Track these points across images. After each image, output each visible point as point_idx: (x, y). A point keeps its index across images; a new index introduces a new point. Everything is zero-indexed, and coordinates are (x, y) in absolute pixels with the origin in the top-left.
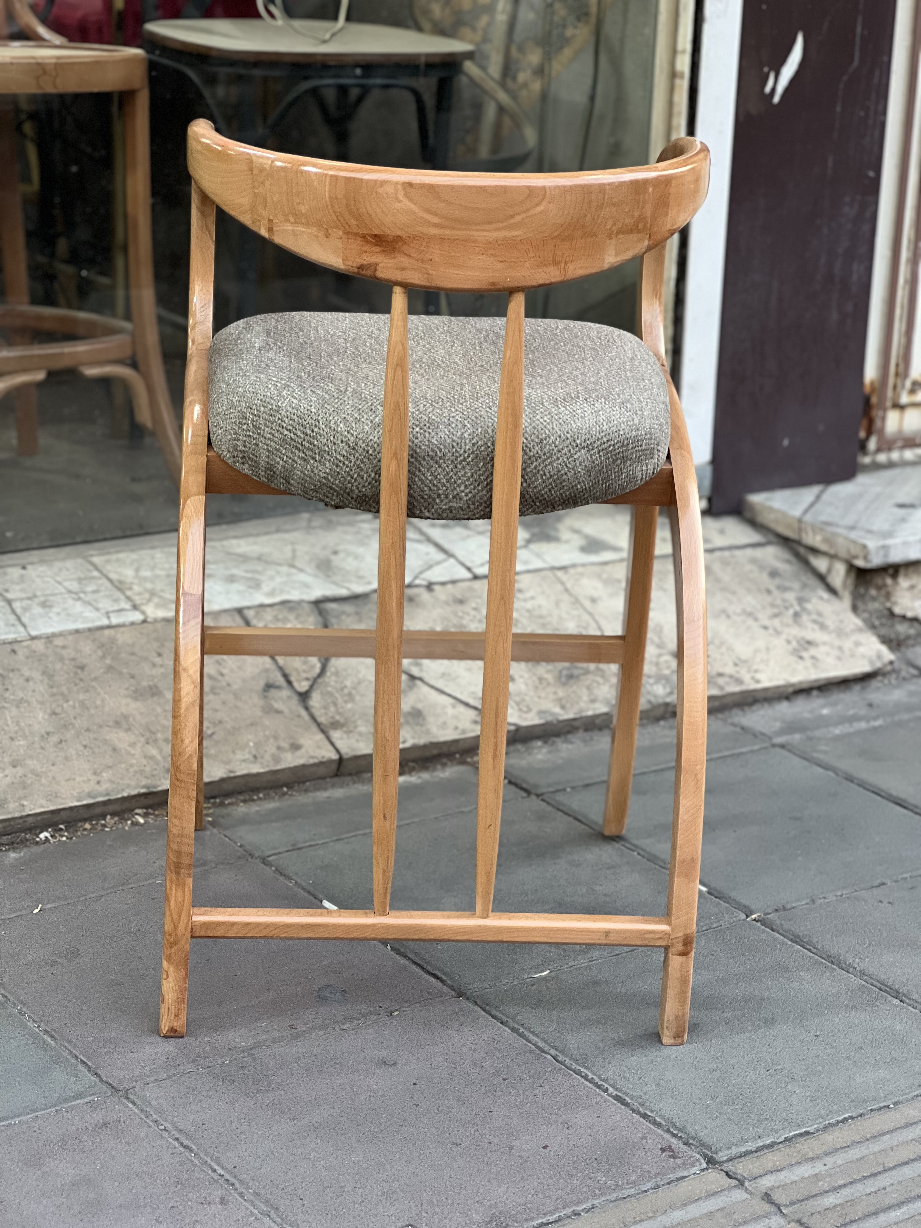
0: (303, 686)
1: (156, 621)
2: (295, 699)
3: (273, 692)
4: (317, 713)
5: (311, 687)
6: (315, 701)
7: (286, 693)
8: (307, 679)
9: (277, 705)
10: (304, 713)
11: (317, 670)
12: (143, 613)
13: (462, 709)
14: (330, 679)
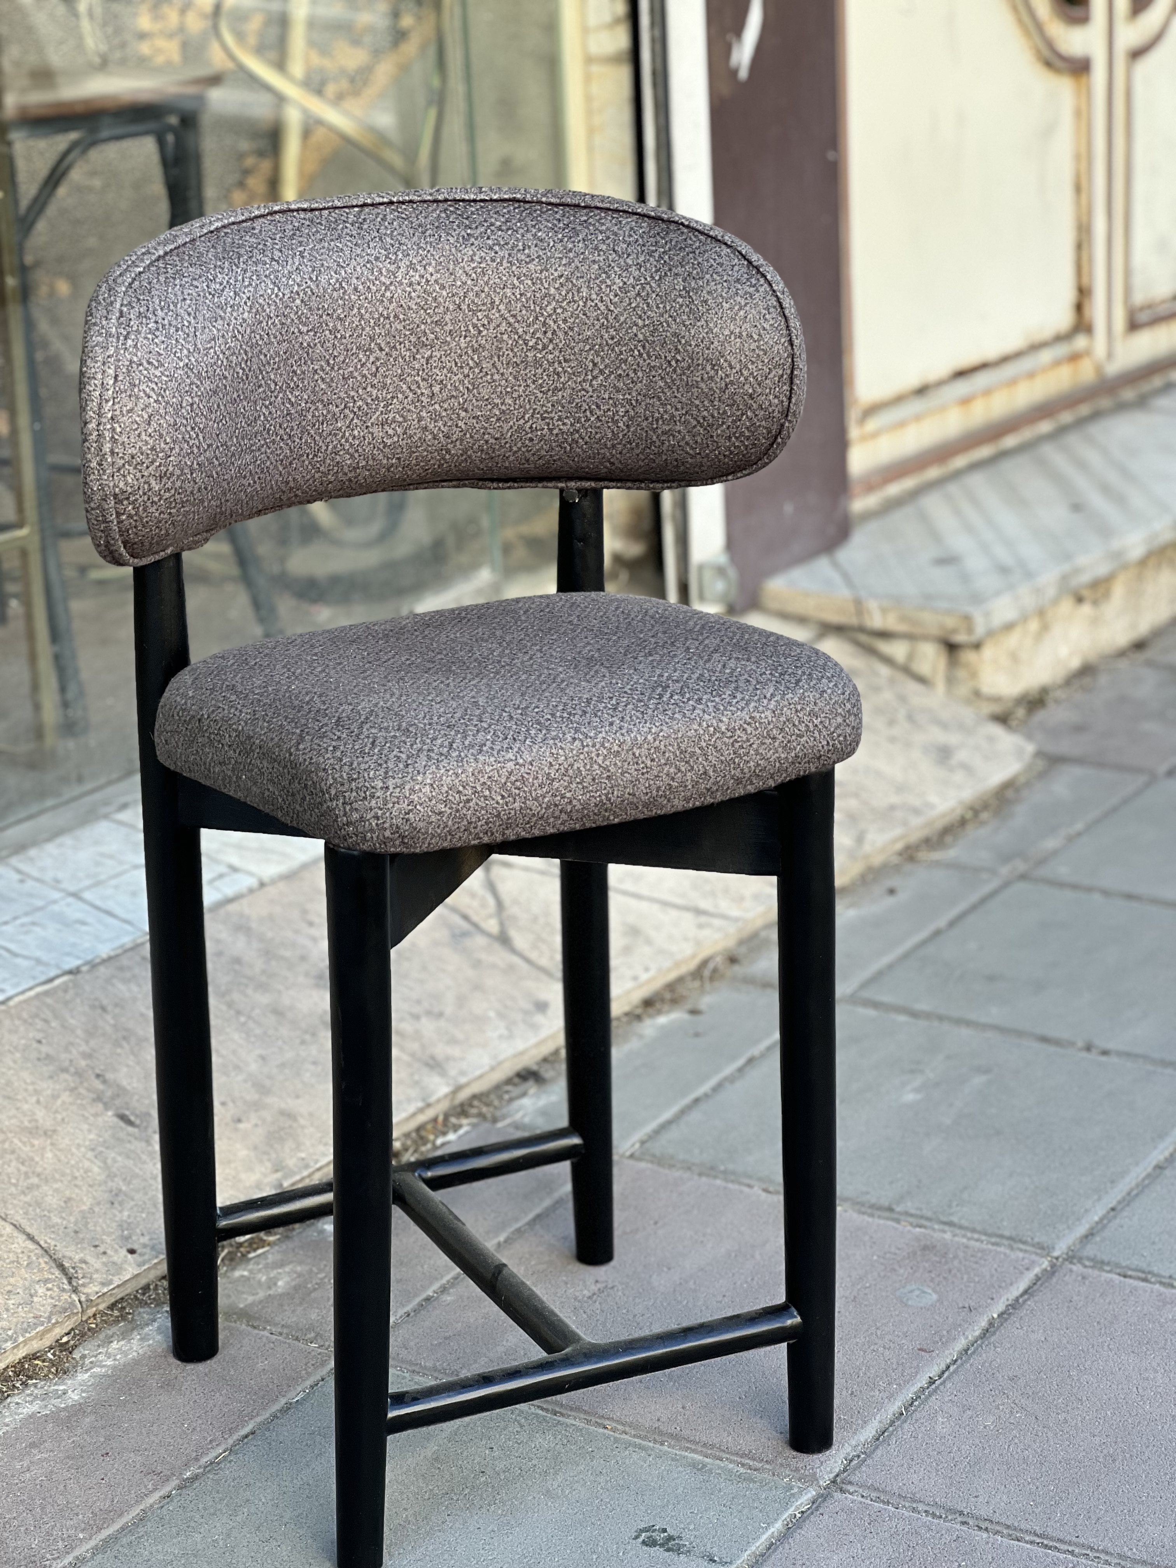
0: (492, 926)
1: (274, 881)
2: (497, 946)
3: (468, 942)
4: (533, 956)
5: (502, 924)
6: (520, 941)
7: (480, 941)
8: (490, 916)
9: (483, 956)
10: (516, 960)
11: (491, 902)
12: (250, 874)
13: (674, 913)
14: (512, 910)
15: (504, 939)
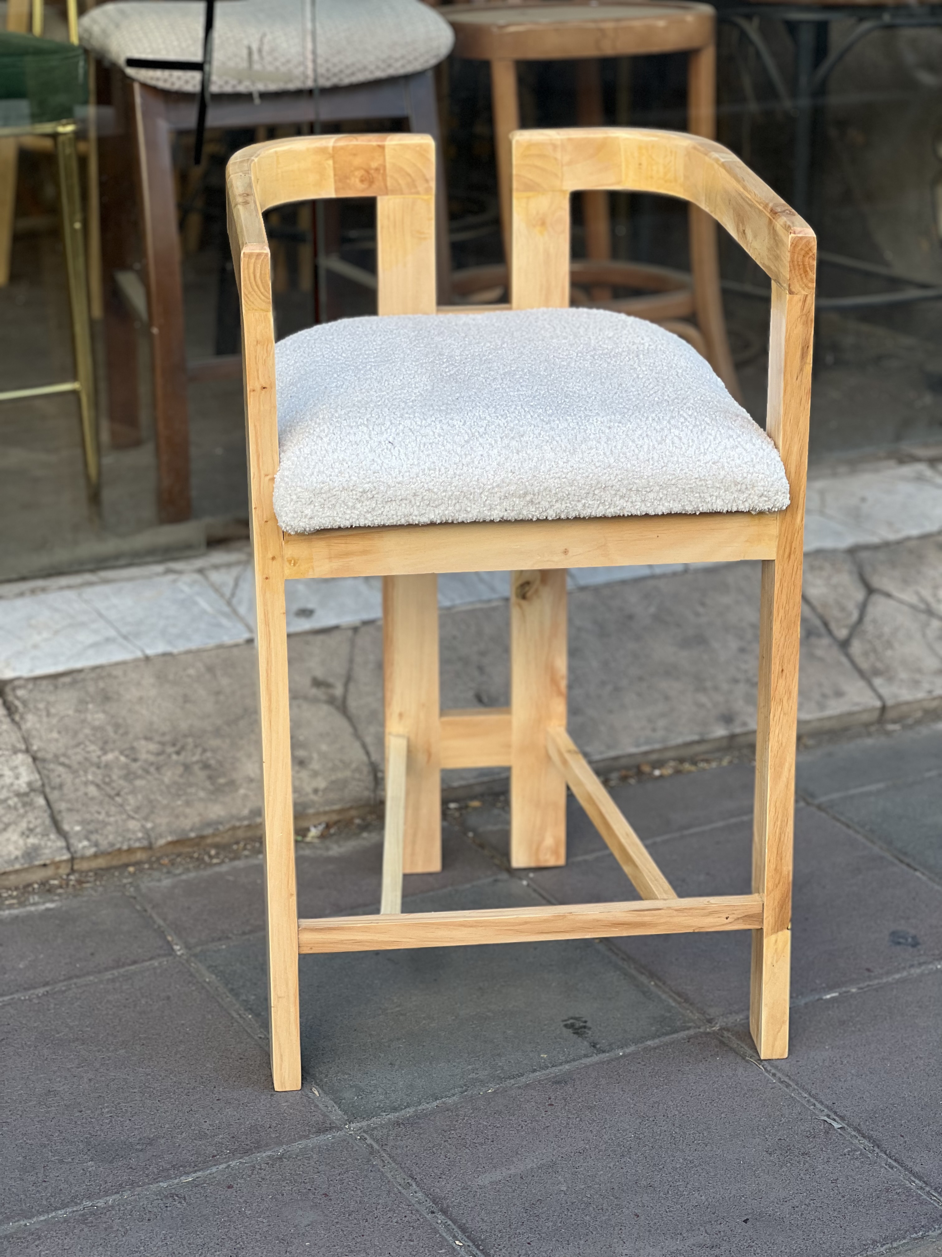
0: (842, 633)
2: (836, 647)
3: (814, 640)
4: (858, 660)
5: (851, 634)
6: (856, 647)
7: (826, 641)
8: (846, 627)
9: (819, 652)
10: (844, 660)
14: (868, 626)
15: (844, 645)
